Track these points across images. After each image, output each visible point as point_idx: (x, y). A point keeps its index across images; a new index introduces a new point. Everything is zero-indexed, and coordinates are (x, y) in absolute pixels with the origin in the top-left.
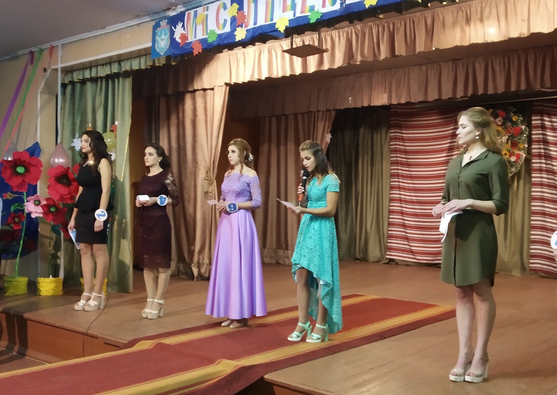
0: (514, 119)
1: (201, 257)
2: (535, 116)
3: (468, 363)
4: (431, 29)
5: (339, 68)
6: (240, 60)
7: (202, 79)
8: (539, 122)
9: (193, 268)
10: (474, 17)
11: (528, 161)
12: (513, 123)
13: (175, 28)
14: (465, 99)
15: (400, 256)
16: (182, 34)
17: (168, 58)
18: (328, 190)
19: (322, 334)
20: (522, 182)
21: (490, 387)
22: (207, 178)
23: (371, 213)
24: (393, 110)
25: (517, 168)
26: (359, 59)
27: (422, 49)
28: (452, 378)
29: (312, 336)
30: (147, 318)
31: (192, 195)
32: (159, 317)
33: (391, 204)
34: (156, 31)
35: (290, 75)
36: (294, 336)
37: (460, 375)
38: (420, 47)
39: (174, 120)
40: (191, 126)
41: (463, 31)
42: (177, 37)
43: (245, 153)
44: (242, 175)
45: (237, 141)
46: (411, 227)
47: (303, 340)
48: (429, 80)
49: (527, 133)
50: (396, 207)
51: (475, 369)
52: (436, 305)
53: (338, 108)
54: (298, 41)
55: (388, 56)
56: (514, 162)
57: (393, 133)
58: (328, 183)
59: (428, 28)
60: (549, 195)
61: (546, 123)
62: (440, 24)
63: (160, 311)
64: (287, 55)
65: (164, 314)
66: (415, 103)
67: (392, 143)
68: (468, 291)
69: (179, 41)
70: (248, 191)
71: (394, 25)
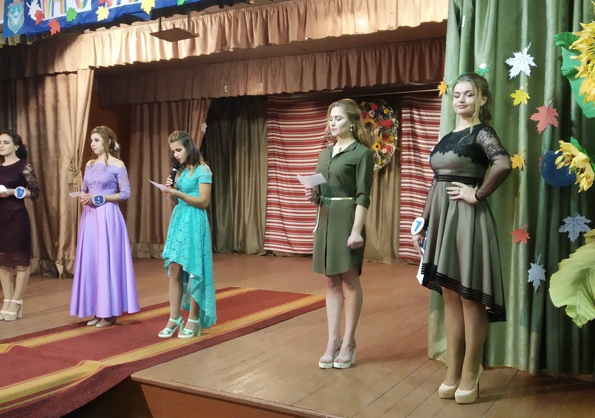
0: (385, 112)
1: (66, 253)
2: (405, 110)
3: (337, 350)
4: (304, 18)
5: (211, 54)
6: (105, 42)
7: (63, 61)
8: (409, 115)
9: (57, 265)
10: (345, 8)
11: (398, 153)
12: (385, 116)
13: (30, 4)
14: (339, 91)
15: (277, 248)
16: (38, 12)
17: (23, 37)
18: (200, 181)
19: (193, 328)
20: (392, 174)
21: (358, 372)
22: (71, 169)
23: (249, 206)
24: (270, 100)
25: (388, 160)
26: (232, 46)
27: (295, 39)
28: (321, 365)
29: (184, 331)
30: (4, 320)
31: (55, 187)
32: (18, 318)
33: (268, 196)
34: (8, 7)
35: (160, 60)
36: (165, 333)
37: (329, 362)
38: (293, 37)
39: (33, 105)
40: (52, 112)
41: (335, 22)
42: (32, 13)
43: (110, 142)
44: (108, 166)
45: (101, 128)
46: (288, 218)
47: (175, 335)
48: (304, 70)
49: (397, 126)
50: (273, 198)
51: (343, 356)
52: (310, 295)
53: (213, 96)
54: (168, 24)
55: (262, 44)
56: (385, 154)
57: (270, 124)
58: (199, 174)
59: (301, 18)
60: (417, 186)
61: (415, 116)
62: (313, 14)
63: (18, 312)
64: (156, 39)
65: (23, 316)
66: (292, 94)
67: (269, 134)
68: (337, 280)
69: (35, 19)
70: (115, 182)
71: (267, 11)
